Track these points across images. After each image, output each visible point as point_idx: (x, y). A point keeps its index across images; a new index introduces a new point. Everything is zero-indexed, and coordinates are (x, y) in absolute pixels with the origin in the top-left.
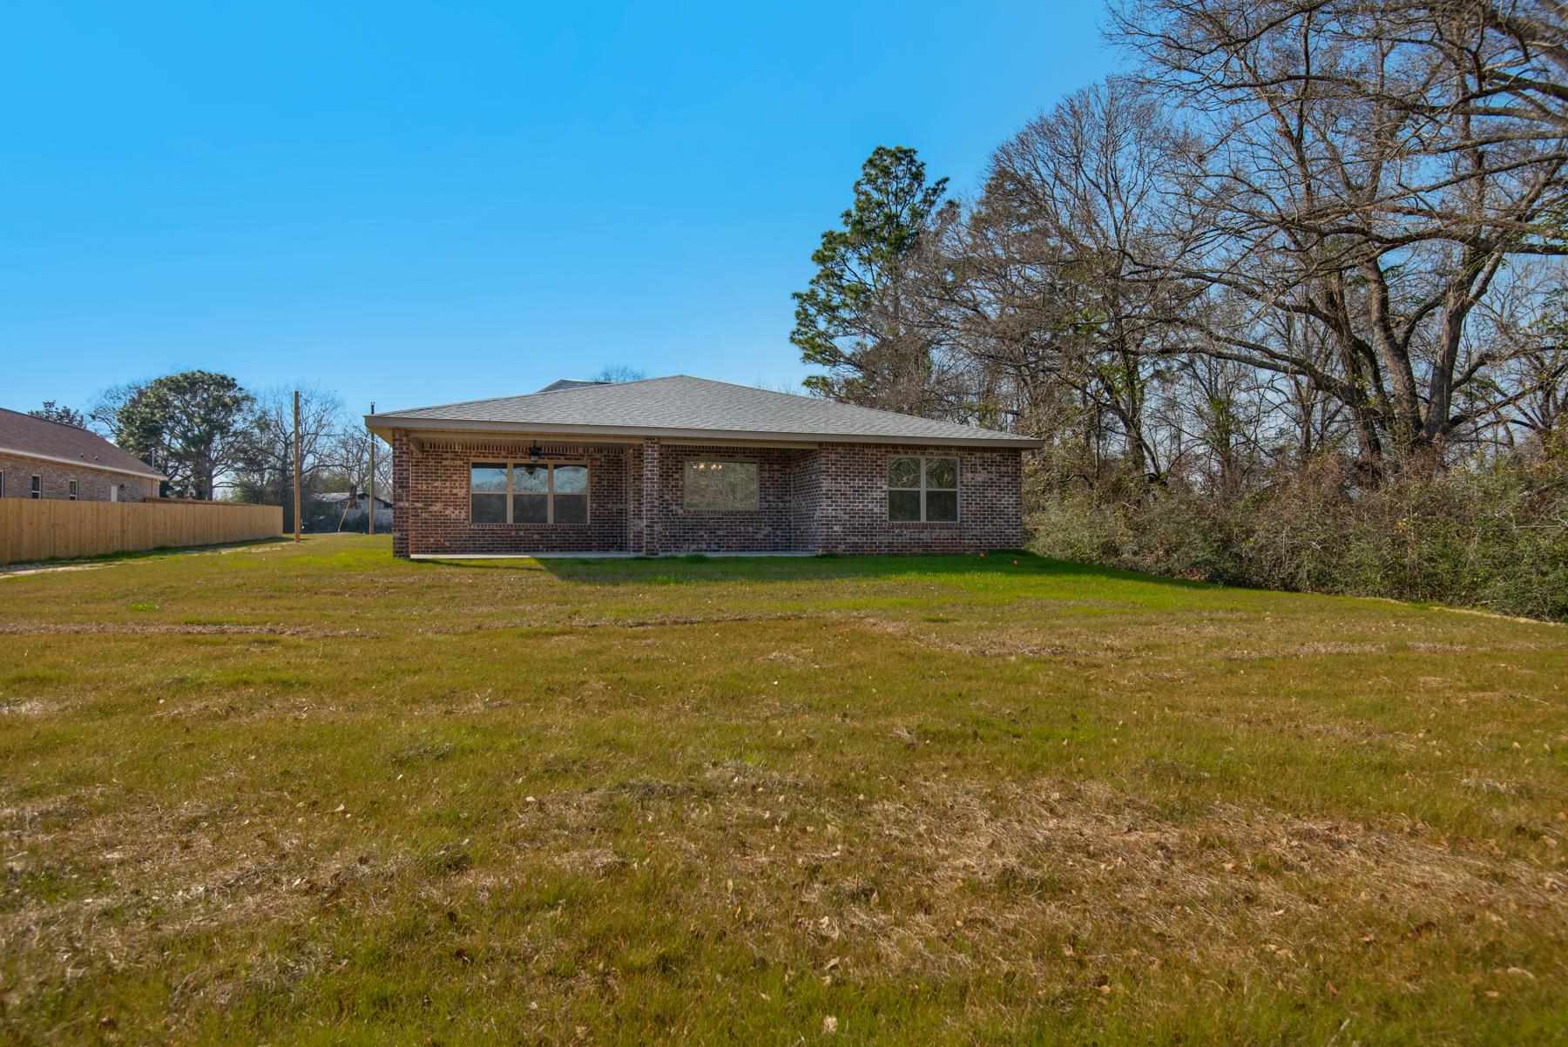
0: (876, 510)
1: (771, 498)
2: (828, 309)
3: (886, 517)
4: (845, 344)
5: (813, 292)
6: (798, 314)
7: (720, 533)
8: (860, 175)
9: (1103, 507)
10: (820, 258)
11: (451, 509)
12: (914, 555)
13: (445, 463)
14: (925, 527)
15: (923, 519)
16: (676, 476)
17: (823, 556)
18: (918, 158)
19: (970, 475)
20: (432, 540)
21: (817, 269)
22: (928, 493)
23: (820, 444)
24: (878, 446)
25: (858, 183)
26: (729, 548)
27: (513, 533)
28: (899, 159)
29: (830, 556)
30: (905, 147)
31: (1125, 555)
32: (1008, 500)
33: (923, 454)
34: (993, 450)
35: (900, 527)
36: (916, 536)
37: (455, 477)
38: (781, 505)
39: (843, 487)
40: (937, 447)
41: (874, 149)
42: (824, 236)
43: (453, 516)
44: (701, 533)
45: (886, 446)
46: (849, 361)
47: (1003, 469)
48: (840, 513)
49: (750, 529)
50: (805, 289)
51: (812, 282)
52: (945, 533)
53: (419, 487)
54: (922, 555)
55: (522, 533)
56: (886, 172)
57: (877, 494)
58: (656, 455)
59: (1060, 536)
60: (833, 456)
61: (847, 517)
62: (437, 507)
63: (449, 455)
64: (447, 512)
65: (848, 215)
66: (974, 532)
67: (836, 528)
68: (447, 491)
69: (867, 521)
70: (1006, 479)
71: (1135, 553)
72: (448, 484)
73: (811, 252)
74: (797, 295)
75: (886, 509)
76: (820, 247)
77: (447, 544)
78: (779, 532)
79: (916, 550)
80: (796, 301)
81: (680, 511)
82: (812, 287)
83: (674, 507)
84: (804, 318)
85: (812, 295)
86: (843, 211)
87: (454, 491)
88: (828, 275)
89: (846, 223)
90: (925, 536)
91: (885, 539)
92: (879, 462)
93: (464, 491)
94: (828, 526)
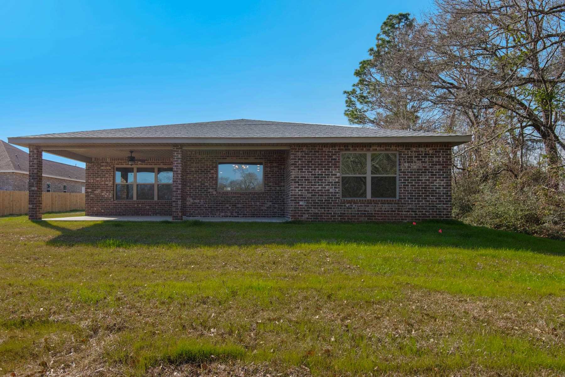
0: (331, 190)
1: (271, 184)
2: (362, 98)
3: (339, 195)
4: (371, 115)
5: (354, 90)
6: (347, 102)
7: (240, 206)
8: (379, 31)
9: (526, 189)
10: (357, 74)
11: (105, 192)
12: (361, 222)
13: (102, 168)
14: (370, 202)
15: (369, 196)
16: (212, 171)
17: (290, 222)
18: (410, 17)
19: (406, 165)
20: (95, 209)
21: (357, 80)
22: (372, 178)
23: (290, 145)
24: (333, 145)
25: (378, 35)
26: (245, 216)
27: (136, 205)
28: (400, 19)
29: (296, 222)
30: (404, 13)
31: (546, 225)
32: (439, 183)
33: (369, 150)
34: (427, 145)
35: (349, 202)
36: (362, 208)
37: (107, 175)
38: (278, 188)
39: (306, 174)
40: (380, 145)
41: (387, 17)
42: (360, 63)
43: (106, 196)
44: (227, 205)
45: (340, 145)
46: (372, 122)
47: (435, 159)
48: (305, 193)
49: (258, 203)
50: (350, 89)
51: (354, 85)
52: (386, 207)
53: (90, 181)
54: (367, 223)
55: (140, 205)
56: (392, 26)
57: (332, 179)
58: (179, 156)
59: (491, 209)
60: (299, 154)
61: (310, 195)
62: (98, 192)
63: (104, 164)
64: (103, 194)
65: (371, 50)
66: (410, 206)
67: (301, 203)
68: (103, 183)
69: (324, 198)
70: (438, 167)
71: (556, 223)
72: (103, 179)
73: (354, 72)
74: (345, 92)
75: (339, 190)
76: (359, 69)
77: (103, 211)
78: (276, 206)
79: (362, 219)
80: (346, 95)
81: (215, 193)
82: (354, 88)
83: (211, 190)
84: (350, 103)
85: (354, 92)
86: (369, 49)
87: (107, 183)
88: (362, 82)
89: (371, 54)
90: (370, 209)
91: (338, 211)
92: (334, 157)
93: (111, 182)
94: (296, 201)
